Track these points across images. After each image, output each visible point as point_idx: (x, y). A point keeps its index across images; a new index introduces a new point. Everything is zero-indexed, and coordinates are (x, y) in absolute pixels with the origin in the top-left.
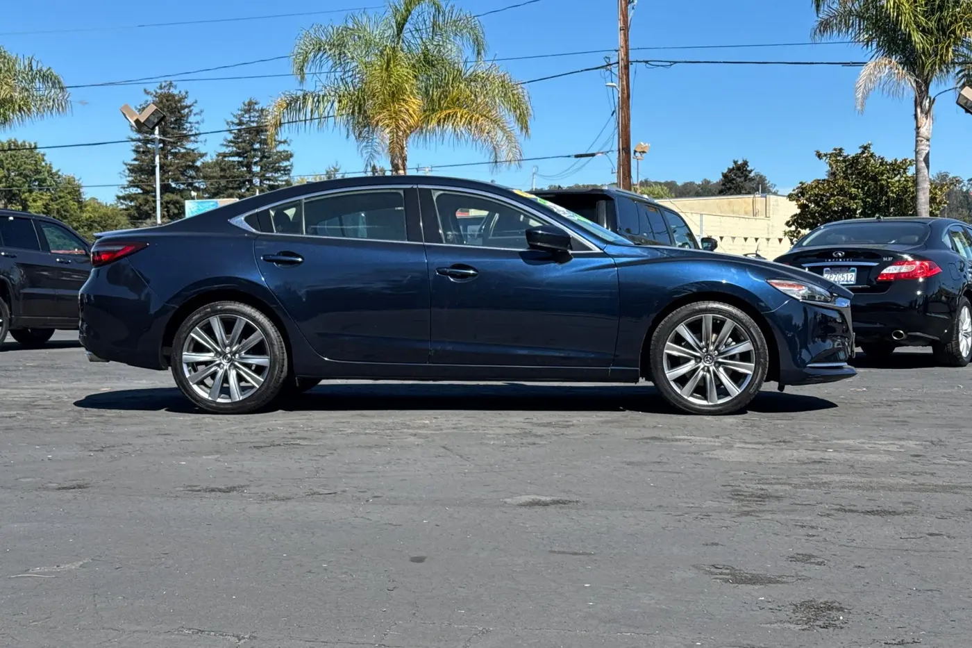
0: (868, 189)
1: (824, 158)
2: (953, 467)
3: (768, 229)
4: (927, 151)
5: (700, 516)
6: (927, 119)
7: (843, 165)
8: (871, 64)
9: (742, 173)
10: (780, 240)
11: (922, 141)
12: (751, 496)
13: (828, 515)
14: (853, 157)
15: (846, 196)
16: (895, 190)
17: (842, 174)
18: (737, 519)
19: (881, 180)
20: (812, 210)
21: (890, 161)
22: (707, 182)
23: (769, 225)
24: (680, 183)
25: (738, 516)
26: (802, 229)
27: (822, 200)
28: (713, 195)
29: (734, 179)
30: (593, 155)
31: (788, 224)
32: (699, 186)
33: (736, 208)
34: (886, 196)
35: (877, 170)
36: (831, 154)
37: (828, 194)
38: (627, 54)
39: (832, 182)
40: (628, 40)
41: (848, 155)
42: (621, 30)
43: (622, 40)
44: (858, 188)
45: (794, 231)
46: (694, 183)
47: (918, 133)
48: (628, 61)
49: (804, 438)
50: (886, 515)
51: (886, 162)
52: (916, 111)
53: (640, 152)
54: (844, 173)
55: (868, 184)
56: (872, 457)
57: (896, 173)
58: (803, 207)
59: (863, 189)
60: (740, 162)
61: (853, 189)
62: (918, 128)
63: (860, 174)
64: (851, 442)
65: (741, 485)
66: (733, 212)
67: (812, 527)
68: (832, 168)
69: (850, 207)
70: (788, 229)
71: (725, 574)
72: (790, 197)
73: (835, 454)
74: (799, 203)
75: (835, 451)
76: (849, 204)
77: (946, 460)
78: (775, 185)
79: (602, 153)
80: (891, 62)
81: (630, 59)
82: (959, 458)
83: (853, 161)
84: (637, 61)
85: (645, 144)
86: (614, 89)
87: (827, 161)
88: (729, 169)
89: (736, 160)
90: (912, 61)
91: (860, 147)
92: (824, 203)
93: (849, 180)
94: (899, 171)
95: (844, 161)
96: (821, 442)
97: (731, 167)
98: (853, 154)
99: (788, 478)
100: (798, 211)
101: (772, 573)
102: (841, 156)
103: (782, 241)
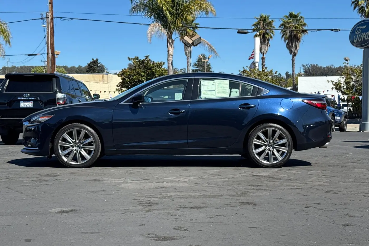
0: (148, 73)
1: (131, 60)
2: (210, 187)
3: (109, 87)
4: (172, 60)
5: (132, 213)
6: (172, 47)
7: (138, 63)
8: (152, 25)
9: (96, 64)
10: (114, 92)
11: (170, 56)
12: (146, 203)
13: (178, 210)
14: (142, 60)
15: (140, 76)
16: (158, 74)
17: (138, 67)
18: (146, 213)
19: (152, 70)
20: (127, 81)
21: (156, 63)
22: (80, 67)
23: (109, 86)
24: (69, 67)
25: (146, 212)
26: (123, 88)
27: (131, 77)
28: (84, 73)
29: (92, 66)
30: (36, 55)
31: (117, 86)
32: (77, 68)
33: (96, 79)
34: (155, 76)
35: (151, 66)
36: (134, 59)
37: (133, 75)
38: (52, 14)
39: (134, 70)
40: (53, 8)
41: (141, 60)
42: (49, 4)
43: (50, 8)
44: (145, 73)
45: (120, 89)
46: (75, 67)
47: (168, 53)
48: (53, 17)
49: (153, 177)
50: (198, 208)
51: (155, 63)
52: (168, 44)
53: (56, 54)
54: (139, 66)
55: (148, 71)
56: (181, 185)
57: (159, 67)
58: (123, 79)
59: (146, 73)
60: (95, 59)
61: (143, 73)
62: (168, 51)
63: (145, 67)
64: (170, 178)
65: (140, 199)
66: (95, 80)
67: (175, 215)
68: (134, 64)
69: (141, 80)
70: (118, 88)
71: (153, 237)
72: (118, 75)
73: (167, 184)
74: (122, 78)
75: (166, 182)
76: (141, 79)
77: (207, 184)
78: (108, 69)
79: (40, 54)
80: (159, 25)
81: (54, 16)
82: (211, 183)
83: (142, 62)
84: (57, 17)
85: (58, 51)
86: (45, 27)
87: (132, 61)
88: (90, 62)
89: (93, 58)
90: (166, 25)
91: (145, 57)
92: (131, 78)
93: (141, 69)
94: (159, 66)
95: (139, 62)
96: (160, 179)
97: (91, 61)
98: (142, 59)
99: (156, 195)
100: (121, 81)
101: (171, 236)
102: (138, 60)
103: (115, 93)
